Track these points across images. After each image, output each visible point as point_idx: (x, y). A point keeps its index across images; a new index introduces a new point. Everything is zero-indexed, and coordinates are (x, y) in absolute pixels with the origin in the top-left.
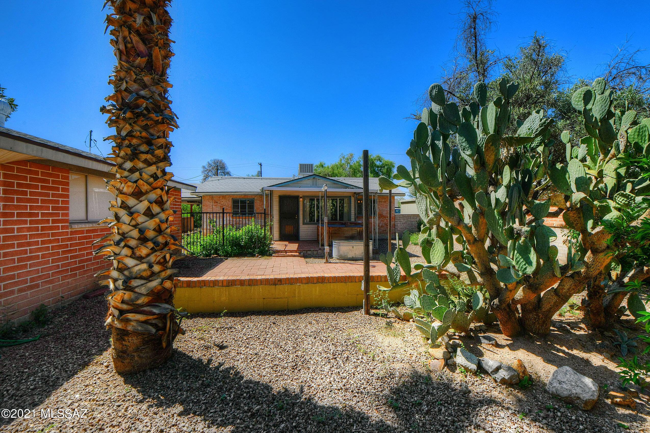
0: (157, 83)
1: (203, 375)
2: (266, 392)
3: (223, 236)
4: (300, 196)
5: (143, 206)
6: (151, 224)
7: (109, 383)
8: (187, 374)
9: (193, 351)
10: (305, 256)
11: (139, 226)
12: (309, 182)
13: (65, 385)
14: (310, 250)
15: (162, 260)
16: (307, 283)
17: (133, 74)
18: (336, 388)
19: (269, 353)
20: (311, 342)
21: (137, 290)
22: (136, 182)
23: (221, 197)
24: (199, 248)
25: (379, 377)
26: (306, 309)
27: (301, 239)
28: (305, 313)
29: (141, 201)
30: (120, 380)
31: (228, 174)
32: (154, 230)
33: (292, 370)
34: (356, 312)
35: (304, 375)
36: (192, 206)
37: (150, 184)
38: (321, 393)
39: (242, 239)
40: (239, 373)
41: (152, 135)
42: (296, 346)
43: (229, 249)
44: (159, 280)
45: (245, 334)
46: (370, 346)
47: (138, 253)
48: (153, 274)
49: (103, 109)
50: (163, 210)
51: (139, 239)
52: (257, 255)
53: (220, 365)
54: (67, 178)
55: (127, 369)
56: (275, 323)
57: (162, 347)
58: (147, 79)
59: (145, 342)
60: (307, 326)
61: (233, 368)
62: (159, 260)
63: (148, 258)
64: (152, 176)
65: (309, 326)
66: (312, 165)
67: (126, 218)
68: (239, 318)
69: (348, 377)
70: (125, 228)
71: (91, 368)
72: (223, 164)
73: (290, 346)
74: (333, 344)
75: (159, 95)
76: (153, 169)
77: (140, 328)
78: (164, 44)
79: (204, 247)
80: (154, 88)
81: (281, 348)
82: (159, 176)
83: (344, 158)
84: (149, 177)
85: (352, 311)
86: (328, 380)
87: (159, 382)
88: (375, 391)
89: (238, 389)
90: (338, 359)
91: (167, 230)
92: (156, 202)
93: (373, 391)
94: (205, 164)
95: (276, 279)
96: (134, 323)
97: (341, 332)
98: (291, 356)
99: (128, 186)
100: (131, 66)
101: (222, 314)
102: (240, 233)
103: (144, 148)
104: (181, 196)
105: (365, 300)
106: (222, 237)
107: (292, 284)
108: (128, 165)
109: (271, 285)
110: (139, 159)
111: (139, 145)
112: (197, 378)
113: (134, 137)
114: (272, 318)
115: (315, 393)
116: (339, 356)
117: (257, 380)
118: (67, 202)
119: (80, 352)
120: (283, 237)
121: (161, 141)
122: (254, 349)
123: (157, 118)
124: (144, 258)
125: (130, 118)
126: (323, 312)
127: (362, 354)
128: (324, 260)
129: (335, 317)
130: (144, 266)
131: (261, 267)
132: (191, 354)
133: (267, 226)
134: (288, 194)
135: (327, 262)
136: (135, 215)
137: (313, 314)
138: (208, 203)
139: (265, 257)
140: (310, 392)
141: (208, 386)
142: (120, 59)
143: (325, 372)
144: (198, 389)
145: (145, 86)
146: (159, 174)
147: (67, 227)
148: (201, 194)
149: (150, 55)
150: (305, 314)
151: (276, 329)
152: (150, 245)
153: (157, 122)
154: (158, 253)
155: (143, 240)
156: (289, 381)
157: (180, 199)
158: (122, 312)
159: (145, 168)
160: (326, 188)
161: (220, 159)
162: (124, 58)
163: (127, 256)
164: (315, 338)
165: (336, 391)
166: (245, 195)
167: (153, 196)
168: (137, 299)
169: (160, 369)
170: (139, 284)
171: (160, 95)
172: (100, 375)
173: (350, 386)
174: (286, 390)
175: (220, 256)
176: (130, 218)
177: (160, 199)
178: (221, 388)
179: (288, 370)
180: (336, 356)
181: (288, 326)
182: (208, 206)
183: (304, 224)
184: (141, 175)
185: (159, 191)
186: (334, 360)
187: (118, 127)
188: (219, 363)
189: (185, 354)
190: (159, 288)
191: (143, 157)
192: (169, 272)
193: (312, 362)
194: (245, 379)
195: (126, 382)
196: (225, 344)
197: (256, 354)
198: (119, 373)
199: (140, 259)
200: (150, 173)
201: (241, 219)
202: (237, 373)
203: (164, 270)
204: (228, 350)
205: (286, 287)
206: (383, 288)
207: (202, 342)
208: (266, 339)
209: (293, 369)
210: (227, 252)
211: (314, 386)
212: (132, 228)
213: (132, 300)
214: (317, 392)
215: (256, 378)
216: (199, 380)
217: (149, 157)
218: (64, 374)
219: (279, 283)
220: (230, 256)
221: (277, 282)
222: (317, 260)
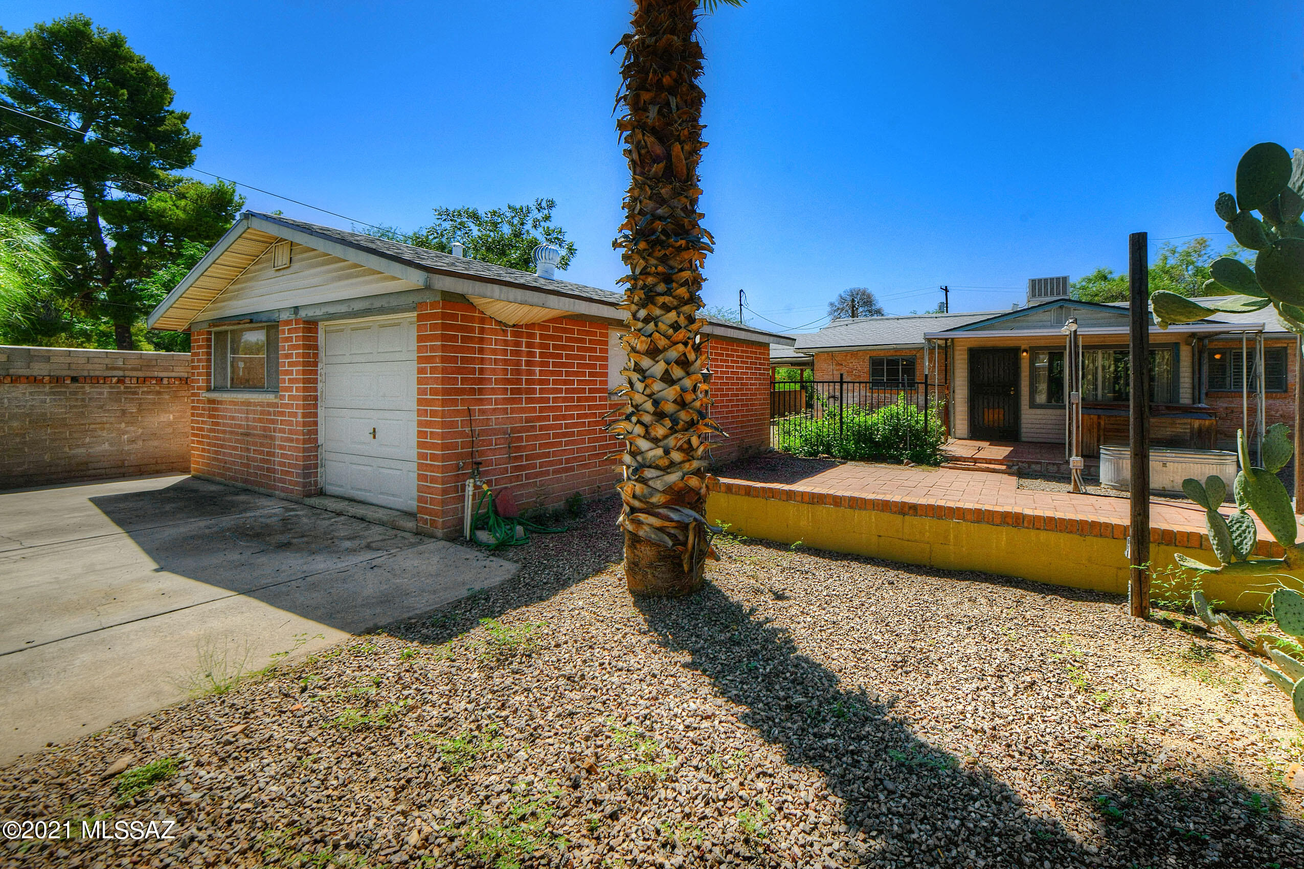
0: (677, 194)
1: (735, 627)
2: (826, 684)
3: (842, 423)
4: (1023, 347)
5: (659, 368)
6: (671, 393)
7: (616, 599)
8: (714, 619)
9: (733, 590)
10: (1021, 474)
11: (655, 397)
12: (1049, 316)
13: (573, 588)
14: (1037, 463)
15: (686, 446)
16: (978, 522)
17: (648, 189)
18: (970, 725)
19: (859, 627)
20: (955, 634)
21: (650, 483)
22: (650, 335)
23: (849, 355)
24: (797, 441)
25: (1099, 747)
26: (972, 572)
27: (1024, 439)
28: (969, 580)
29: (657, 362)
30: (630, 599)
31: (879, 312)
32: (675, 402)
33: (892, 667)
34: (1108, 606)
35: (912, 683)
36: (802, 371)
37: (668, 337)
38: (933, 723)
39: (878, 430)
40: (792, 641)
41: (672, 268)
42: (919, 630)
43: (852, 446)
44: (679, 474)
45: (827, 588)
46: (1110, 681)
47: (653, 434)
48: (672, 464)
49: (615, 244)
50: (688, 374)
51: (655, 414)
52: (905, 461)
53: (767, 620)
54: (606, 335)
55: (639, 588)
56: (893, 583)
57: (683, 571)
58: (665, 191)
59: (663, 558)
60: (961, 603)
61: (783, 631)
62: (681, 446)
63: (666, 441)
64: (671, 326)
65: (967, 605)
66: (1065, 279)
67: (639, 386)
68: (827, 561)
69: (1011, 718)
70: (639, 398)
71: (604, 577)
72: (869, 296)
73: (905, 628)
74: (1007, 650)
75: (682, 209)
76: (672, 315)
77: (653, 536)
78: (690, 133)
79: (806, 440)
80: (675, 202)
81: (886, 625)
82: (683, 326)
83: (1174, 252)
84: (668, 328)
85: (1099, 601)
86: (960, 707)
87: (674, 617)
88: (1070, 767)
89: (781, 663)
90: (1006, 680)
91: (694, 403)
92: (677, 362)
93: (1067, 764)
94: (834, 299)
95: (904, 504)
96: (647, 528)
97: (1042, 634)
98: (900, 644)
99: (642, 342)
100: (647, 178)
101: (793, 547)
102: (876, 418)
103: (661, 287)
104: (769, 354)
105: (1134, 582)
106: (838, 425)
107: (940, 518)
108: (642, 313)
109: (895, 513)
110: (655, 304)
111: (655, 285)
112: (727, 627)
113: (649, 274)
114: (891, 574)
115: (918, 716)
116: (1012, 675)
117: (818, 662)
118: (606, 367)
119: (600, 556)
120: (977, 432)
121: (686, 274)
122: (835, 614)
123: (679, 244)
124: (660, 441)
125: (645, 250)
126: (1016, 587)
127: (1074, 689)
128: (1071, 488)
129: (1042, 602)
130: (659, 452)
131: (906, 483)
132: (728, 593)
133: (932, 407)
134: (990, 344)
135: (1077, 491)
136: (649, 381)
137: (987, 585)
138: (824, 366)
139: (924, 467)
140: (907, 712)
141: (739, 644)
142: (635, 173)
143: (960, 692)
144: (722, 643)
145: (662, 201)
146: (682, 321)
147: (605, 399)
148: (813, 352)
149: (669, 157)
150: (967, 582)
151: (891, 594)
152: (668, 423)
153: (679, 249)
154: (679, 436)
155: (660, 415)
156: (877, 682)
157: (768, 359)
158: (633, 510)
159: (663, 315)
160: (1074, 327)
161: (862, 287)
162: (638, 170)
163: (639, 435)
164: (969, 629)
165: (969, 732)
166: (896, 350)
167: (673, 354)
168: (651, 495)
169: (680, 602)
170: (654, 475)
171: (684, 209)
172: (610, 588)
173: (1007, 734)
174: (863, 693)
175: (834, 457)
176: (643, 385)
177: (683, 358)
178: (755, 653)
179: (883, 664)
180: (1004, 673)
181: (920, 592)
182: (826, 371)
183: (1033, 405)
184: (656, 325)
185: (681, 347)
186: (995, 679)
187: (632, 264)
188: (767, 618)
189: (720, 591)
190: (681, 485)
191: (661, 300)
192: (695, 464)
193: (940, 667)
194: (799, 653)
195: (635, 604)
196: (787, 593)
197: (834, 623)
198: (631, 592)
199: (655, 441)
200: (669, 322)
201: (888, 395)
202: (788, 641)
203: (689, 460)
204: (792, 602)
205: (928, 524)
206: (1192, 563)
207: (752, 581)
208: (863, 605)
209: (896, 666)
210: (847, 451)
211: (923, 706)
212: (647, 398)
213: (644, 496)
214: (925, 717)
215: (819, 659)
216: (729, 631)
217: (667, 299)
218: (576, 575)
219: (911, 512)
220: (853, 459)
221: (906, 509)
222: (1053, 485)
